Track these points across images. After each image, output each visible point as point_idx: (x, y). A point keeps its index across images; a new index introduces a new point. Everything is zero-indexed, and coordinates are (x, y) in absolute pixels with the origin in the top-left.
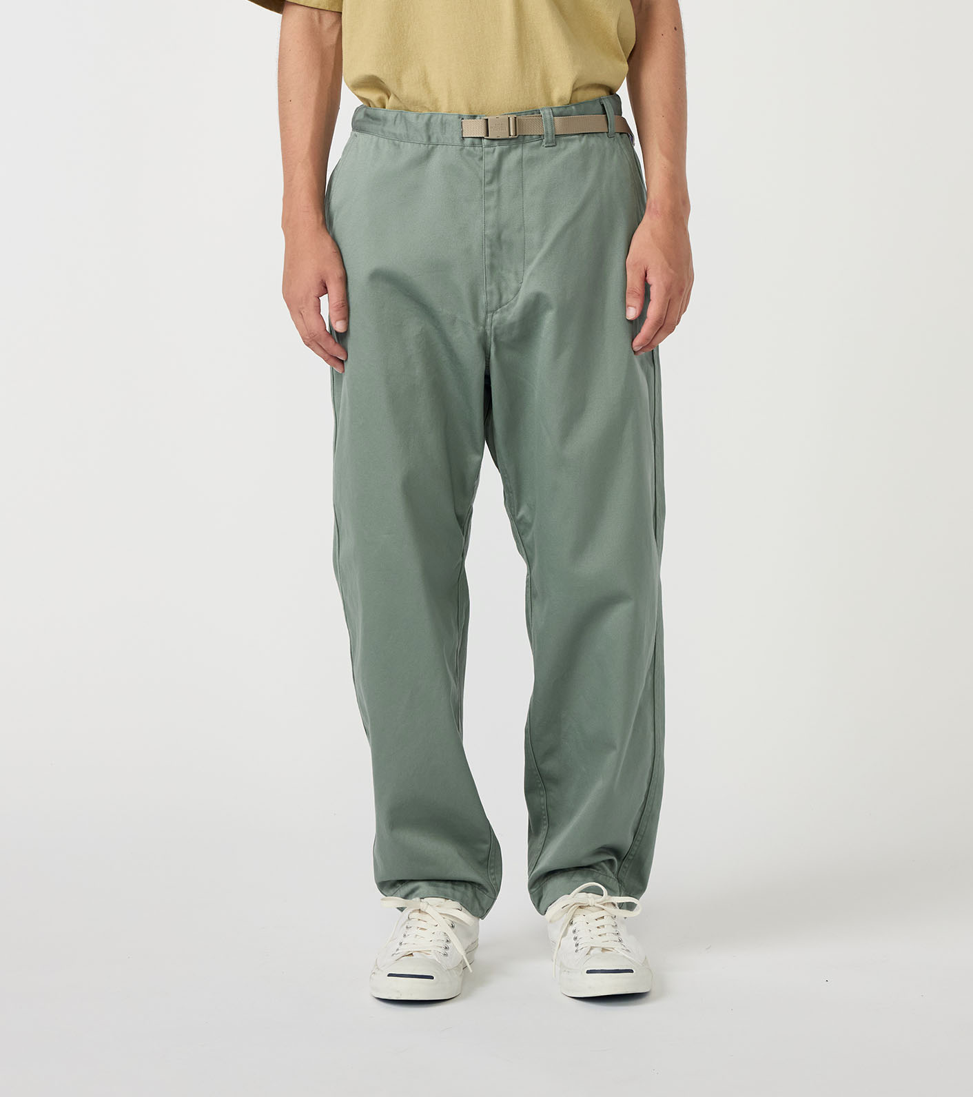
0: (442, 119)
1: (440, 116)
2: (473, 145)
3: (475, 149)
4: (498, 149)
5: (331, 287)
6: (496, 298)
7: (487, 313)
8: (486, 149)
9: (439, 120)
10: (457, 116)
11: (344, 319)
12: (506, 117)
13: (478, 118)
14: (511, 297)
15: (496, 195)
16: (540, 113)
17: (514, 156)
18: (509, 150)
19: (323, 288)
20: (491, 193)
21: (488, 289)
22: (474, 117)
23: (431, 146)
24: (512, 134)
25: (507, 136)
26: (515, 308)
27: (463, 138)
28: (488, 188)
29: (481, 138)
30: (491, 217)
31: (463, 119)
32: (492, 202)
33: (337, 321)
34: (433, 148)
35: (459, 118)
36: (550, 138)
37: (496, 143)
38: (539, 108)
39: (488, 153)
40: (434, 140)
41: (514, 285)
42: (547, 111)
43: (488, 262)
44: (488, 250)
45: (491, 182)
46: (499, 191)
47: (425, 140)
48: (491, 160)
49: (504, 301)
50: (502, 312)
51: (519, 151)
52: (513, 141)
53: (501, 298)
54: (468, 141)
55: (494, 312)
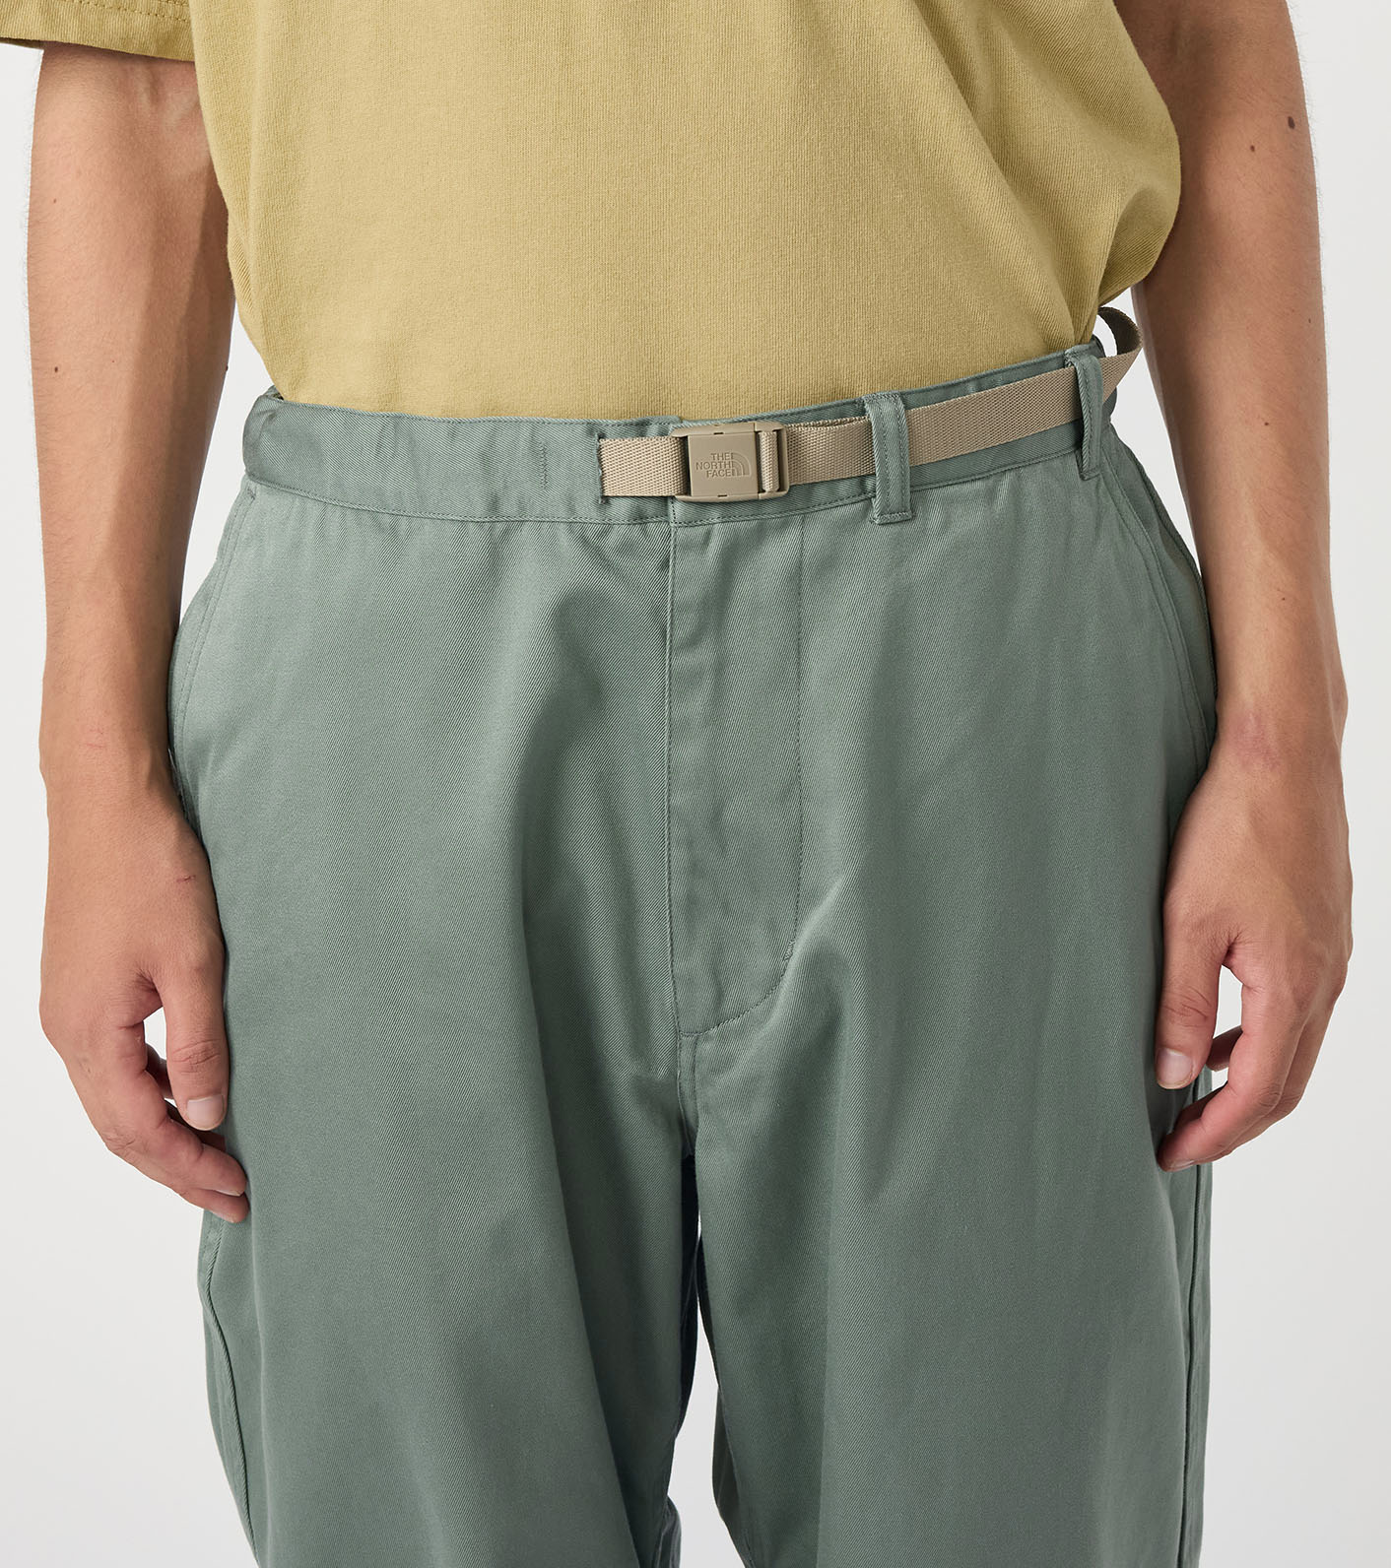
0: (533, 440)
1: (525, 432)
2: (639, 518)
3: (644, 532)
4: (720, 534)
5: (167, 992)
6: (704, 996)
7: (677, 1032)
8: (682, 534)
9: (523, 445)
10: (580, 430)
11: (215, 1092)
12: (747, 430)
13: (653, 429)
14: (755, 997)
15: (707, 683)
16: (863, 412)
17: (777, 553)
18: (760, 535)
19: (144, 997)
20: (693, 678)
21: (681, 966)
22: (640, 428)
23: (500, 527)
24: (767, 487)
25: (751, 493)
26: (762, 1034)
27: (606, 499)
28: (686, 660)
29: (664, 499)
30: (690, 752)
31: (602, 436)
32: (696, 704)
33: (191, 1098)
34: (506, 532)
35: (590, 432)
36: (894, 496)
37: (715, 514)
38: (862, 392)
39: (687, 546)
40: (509, 508)
41: (762, 963)
42: (887, 408)
43: (679, 890)
44: (679, 856)
45: (693, 641)
46: (720, 668)
47: (479, 509)
48: (696, 571)
49: (729, 1005)
50: (723, 1038)
51: (792, 536)
52: (769, 508)
53: (720, 996)
54: (620, 510)
55: (699, 1034)
